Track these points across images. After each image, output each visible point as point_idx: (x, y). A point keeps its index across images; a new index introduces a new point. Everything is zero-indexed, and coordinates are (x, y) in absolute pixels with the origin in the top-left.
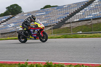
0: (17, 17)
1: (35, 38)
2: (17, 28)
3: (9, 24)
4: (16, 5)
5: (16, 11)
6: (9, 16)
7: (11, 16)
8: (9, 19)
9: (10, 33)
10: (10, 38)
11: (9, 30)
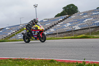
0: (73, 17)
1: (36, 39)
2: (73, 27)
3: (65, 24)
4: (73, 5)
5: (72, 10)
6: (65, 16)
7: (67, 16)
8: (65, 19)
9: (66, 32)
10: (67, 37)
11: (65, 29)
